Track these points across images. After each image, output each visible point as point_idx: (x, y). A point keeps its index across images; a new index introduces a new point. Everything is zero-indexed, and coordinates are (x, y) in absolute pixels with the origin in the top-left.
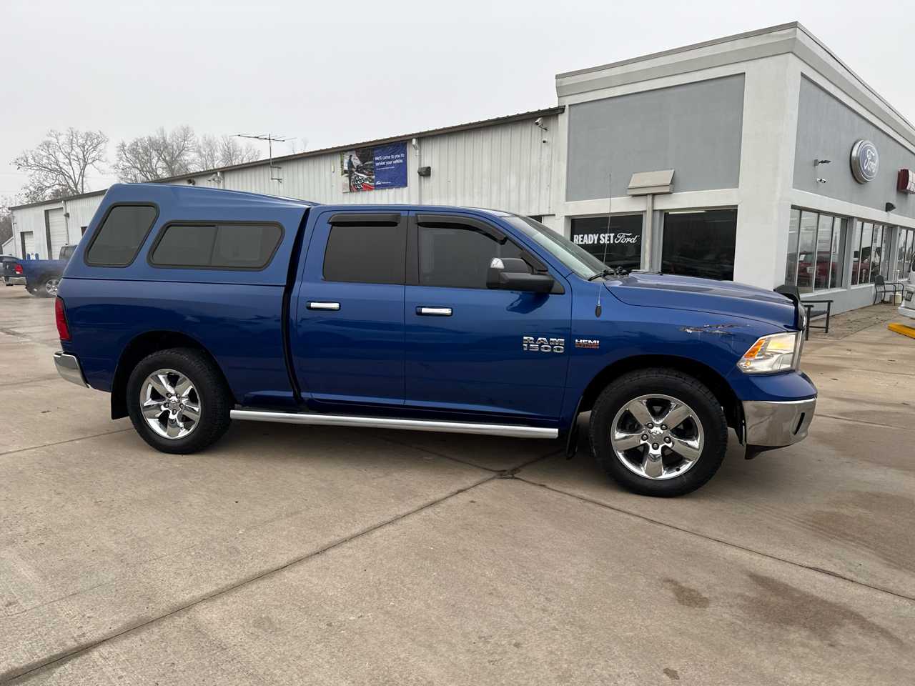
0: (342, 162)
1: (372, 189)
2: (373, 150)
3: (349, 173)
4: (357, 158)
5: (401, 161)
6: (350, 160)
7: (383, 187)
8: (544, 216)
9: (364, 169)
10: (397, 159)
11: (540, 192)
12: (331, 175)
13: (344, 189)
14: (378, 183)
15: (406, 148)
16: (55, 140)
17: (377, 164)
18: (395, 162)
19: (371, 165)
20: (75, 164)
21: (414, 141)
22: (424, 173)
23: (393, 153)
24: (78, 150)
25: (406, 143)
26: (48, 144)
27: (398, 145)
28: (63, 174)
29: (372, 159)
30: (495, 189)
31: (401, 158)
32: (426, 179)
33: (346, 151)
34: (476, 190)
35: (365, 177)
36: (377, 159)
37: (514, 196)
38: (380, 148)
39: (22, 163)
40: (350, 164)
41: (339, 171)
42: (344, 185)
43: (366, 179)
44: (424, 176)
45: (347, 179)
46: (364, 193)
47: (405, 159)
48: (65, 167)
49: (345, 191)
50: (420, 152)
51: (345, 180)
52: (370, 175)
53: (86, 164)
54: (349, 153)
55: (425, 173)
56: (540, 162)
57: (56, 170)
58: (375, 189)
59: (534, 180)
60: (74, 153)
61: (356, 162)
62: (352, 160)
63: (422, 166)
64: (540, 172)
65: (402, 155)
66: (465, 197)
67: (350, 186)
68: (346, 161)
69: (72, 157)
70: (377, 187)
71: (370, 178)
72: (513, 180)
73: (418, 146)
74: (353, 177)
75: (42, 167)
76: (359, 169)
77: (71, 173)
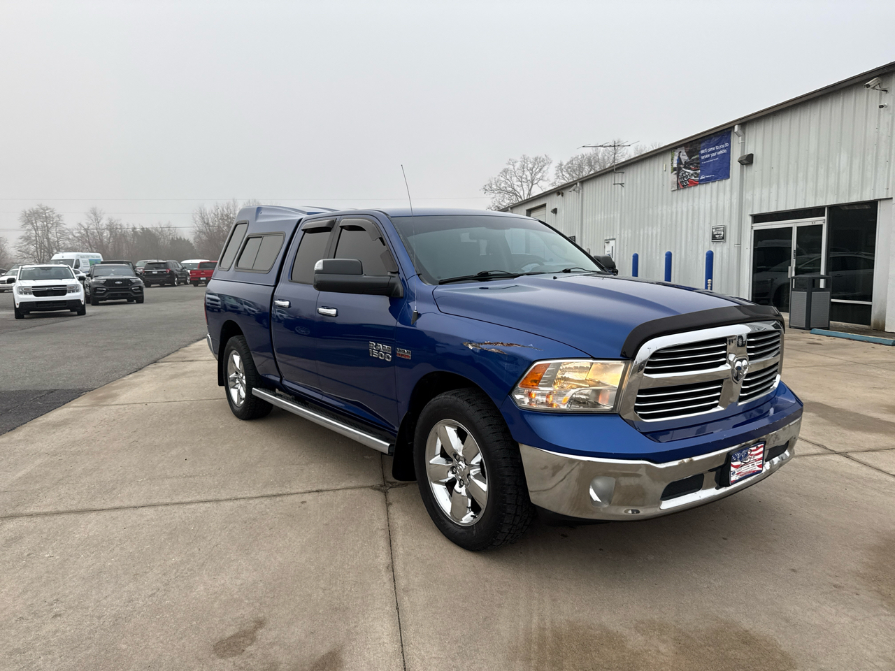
0: (672, 159)
1: (696, 185)
2: (701, 143)
3: (677, 170)
4: (685, 154)
5: (725, 151)
6: (679, 157)
7: (707, 181)
8: (880, 200)
9: (691, 164)
10: (722, 149)
11: (876, 168)
12: (663, 174)
13: (672, 187)
14: (703, 177)
15: (730, 136)
16: (511, 167)
17: (703, 157)
18: (719, 153)
19: (697, 159)
20: (525, 185)
21: (736, 128)
22: (745, 162)
23: (718, 144)
24: (528, 173)
25: (731, 131)
26: (506, 171)
27: (722, 134)
28: (516, 195)
29: (698, 152)
30: (822, 171)
31: (725, 148)
32: (749, 167)
33: (676, 148)
34: (801, 175)
35: (692, 172)
36: (702, 152)
37: (844, 178)
38: (706, 140)
39: (488, 189)
40: (679, 159)
41: (670, 169)
42: (673, 183)
43: (692, 175)
44: (747, 164)
45: (675, 176)
46: (690, 189)
47: (729, 149)
48: (518, 189)
49: (673, 189)
50: (744, 139)
51: (673, 177)
52: (696, 170)
53: (532, 185)
54: (679, 150)
55: (748, 160)
56: (878, 132)
57: (511, 192)
58: (700, 184)
59: (870, 156)
60: (524, 176)
61: (685, 158)
62: (681, 156)
63: (746, 154)
64: (877, 145)
65: (727, 145)
66: (787, 184)
67: (678, 184)
68: (676, 158)
69: (523, 180)
70: (701, 182)
71: (696, 173)
72: (844, 158)
73: (740, 133)
74: (681, 174)
75: (500, 190)
76: (687, 165)
77: (521, 194)
